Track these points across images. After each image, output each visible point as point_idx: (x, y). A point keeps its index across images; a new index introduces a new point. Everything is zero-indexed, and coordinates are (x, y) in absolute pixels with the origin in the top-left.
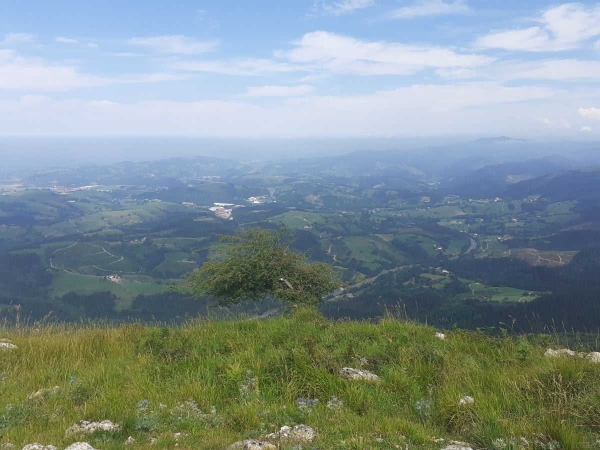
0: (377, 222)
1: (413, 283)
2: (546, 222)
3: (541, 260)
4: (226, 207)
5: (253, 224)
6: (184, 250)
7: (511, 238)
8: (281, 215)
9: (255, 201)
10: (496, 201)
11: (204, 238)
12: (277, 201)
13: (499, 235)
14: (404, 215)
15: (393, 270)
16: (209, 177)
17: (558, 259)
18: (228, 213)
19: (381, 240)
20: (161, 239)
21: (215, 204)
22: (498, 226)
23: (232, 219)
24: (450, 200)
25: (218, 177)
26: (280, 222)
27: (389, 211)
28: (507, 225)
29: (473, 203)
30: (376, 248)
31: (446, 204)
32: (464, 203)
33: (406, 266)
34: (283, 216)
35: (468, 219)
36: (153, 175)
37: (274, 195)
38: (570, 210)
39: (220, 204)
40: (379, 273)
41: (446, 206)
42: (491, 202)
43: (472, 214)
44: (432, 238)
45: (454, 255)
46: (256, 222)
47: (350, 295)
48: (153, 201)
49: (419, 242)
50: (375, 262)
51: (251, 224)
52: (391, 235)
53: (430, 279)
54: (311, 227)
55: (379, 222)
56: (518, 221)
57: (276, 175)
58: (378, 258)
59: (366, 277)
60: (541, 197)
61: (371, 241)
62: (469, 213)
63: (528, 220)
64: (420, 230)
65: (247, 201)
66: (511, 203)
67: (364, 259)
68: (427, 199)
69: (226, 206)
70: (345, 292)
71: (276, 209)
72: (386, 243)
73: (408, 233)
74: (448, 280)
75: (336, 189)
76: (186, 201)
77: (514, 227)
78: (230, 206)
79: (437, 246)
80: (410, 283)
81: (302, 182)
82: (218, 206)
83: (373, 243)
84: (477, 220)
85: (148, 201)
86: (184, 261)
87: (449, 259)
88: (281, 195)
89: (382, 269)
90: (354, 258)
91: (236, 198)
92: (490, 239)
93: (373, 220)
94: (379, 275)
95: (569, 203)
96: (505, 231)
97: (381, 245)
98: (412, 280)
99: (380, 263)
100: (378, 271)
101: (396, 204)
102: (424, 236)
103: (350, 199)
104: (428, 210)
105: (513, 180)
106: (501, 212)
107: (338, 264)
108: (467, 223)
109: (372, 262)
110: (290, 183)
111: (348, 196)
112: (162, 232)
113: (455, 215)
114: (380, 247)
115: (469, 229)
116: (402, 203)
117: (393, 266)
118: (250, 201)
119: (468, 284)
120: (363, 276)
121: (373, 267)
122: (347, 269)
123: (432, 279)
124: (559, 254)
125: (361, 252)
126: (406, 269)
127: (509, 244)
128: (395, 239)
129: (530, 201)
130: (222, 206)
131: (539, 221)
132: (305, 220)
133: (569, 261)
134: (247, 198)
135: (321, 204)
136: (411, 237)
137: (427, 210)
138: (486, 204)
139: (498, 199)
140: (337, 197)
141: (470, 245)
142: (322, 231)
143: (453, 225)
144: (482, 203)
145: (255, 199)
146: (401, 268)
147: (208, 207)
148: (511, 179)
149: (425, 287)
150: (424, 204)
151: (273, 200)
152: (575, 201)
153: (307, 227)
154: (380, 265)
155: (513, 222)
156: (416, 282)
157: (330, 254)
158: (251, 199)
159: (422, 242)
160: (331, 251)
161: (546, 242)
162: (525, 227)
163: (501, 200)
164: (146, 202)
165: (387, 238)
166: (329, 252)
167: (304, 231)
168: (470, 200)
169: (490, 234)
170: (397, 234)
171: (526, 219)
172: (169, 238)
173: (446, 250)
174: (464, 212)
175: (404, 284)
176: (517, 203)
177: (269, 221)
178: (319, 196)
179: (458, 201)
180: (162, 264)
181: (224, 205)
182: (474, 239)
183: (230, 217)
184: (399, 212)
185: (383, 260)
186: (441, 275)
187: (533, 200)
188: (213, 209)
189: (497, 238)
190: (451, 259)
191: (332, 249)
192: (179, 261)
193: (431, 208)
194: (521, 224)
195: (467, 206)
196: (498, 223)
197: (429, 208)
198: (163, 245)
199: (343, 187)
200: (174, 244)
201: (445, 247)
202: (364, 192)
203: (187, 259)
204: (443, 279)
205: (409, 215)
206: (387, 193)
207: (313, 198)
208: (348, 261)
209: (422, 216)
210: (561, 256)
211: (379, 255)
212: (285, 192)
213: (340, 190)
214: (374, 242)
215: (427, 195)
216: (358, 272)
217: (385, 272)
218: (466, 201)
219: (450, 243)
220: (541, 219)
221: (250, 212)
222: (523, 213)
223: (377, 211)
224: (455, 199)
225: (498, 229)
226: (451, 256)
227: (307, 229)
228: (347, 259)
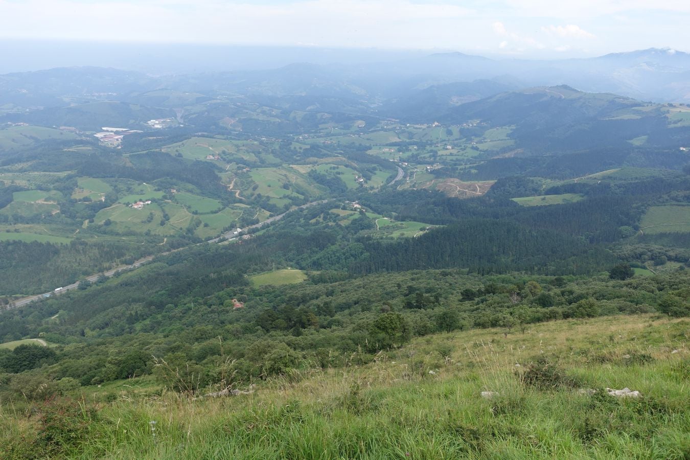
0: (299, 150)
1: (321, 220)
2: (480, 149)
3: (459, 191)
4: (117, 133)
5: (141, 154)
6: (40, 188)
7: (440, 167)
8: (180, 143)
9: (156, 124)
10: (434, 125)
11: (69, 172)
12: (184, 125)
13: (429, 163)
14: (334, 142)
15: (304, 207)
16: (102, 94)
17: (475, 190)
18: (117, 140)
19: (296, 172)
20: (10, 174)
21: (103, 128)
22: (432, 154)
23: (120, 147)
24: (387, 125)
25: (114, 94)
26: (177, 151)
27: (318, 137)
28: (440, 153)
29: (410, 128)
30: (289, 182)
31: (383, 129)
32: (400, 128)
33: (320, 202)
34: (183, 144)
35: (402, 147)
36: (24, 91)
37: (181, 118)
38: (507, 136)
39: (110, 129)
40: (288, 210)
41: (382, 132)
42: (428, 127)
43: (408, 141)
44: (355, 169)
45: (376, 187)
46: (145, 152)
47: (246, 237)
48: (17, 125)
49: (339, 173)
50: (285, 197)
51: (138, 154)
52: (309, 166)
53: (339, 215)
54: (216, 157)
55: (302, 151)
56: (452, 148)
57: (187, 92)
58: (288, 192)
59: (271, 216)
60: (481, 122)
61: (284, 172)
62: (405, 140)
63: (463, 147)
64: (344, 159)
65: (145, 124)
66: (450, 128)
67: (271, 194)
68: (361, 123)
69: (117, 131)
70: (241, 234)
71: (176, 136)
72: (302, 175)
73: (329, 163)
74: (357, 216)
75: (259, 111)
76: (65, 125)
77: (446, 155)
78: (123, 131)
79: (359, 177)
80: (317, 220)
81: (219, 101)
82: (107, 131)
83: (285, 176)
84: (410, 147)
85: (11, 125)
86: (40, 202)
87: (369, 192)
88: (189, 118)
89: (291, 206)
90: (259, 194)
91: (132, 121)
92: (420, 169)
93: (295, 148)
94: (287, 212)
95: (507, 128)
96: (438, 158)
97: (294, 178)
98: (320, 217)
99: (290, 198)
100: (287, 207)
101: (326, 129)
102: (347, 166)
103: (274, 122)
104: (361, 136)
105: (458, 103)
106: (437, 139)
107: (241, 201)
108: (399, 151)
109: (280, 198)
110: (204, 103)
111: (273, 120)
112: (16, 165)
113: (388, 142)
114: (293, 179)
115: (400, 157)
116: (334, 128)
117: (306, 201)
118: (150, 125)
119: (375, 219)
120: (268, 213)
121: (281, 204)
122: (249, 207)
123: (341, 215)
124: (478, 184)
125: (269, 186)
126: (319, 204)
127: (437, 174)
128: (312, 170)
129: (469, 126)
130: (112, 132)
131: (473, 148)
132: (211, 148)
133: (486, 192)
134: (146, 122)
135: (239, 129)
136: (331, 168)
137: (359, 137)
138: (424, 129)
139: (436, 123)
140: (258, 120)
141: (396, 176)
142: (229, 162)
143: (384, 153)
144: (420, 128)
145: (157, 122)
146: (314, 203)
147: (93, 132)
148: (456, 101)
149: (330, 224)
150: (358, 129)
151: (180, 123)
152: (513, 127)
153: (212, 157)
154: (290, 201)
155: (447, 149)
156: (325, 219)
157: (232, 189)
158: (152, 122)
159: (342, 173)
160: (234, 186)
161: (473, 171)
162: (458, 155)
163: (440, 125)
164: (7, 126)
165: (303, 169)
166: (231, 188)
167: (206, 162)
168: (408, 125)
169: (420, 163)
170: (316, 165)
171: (460, 146)
172: (21, 173)
173: (368, 181)
174: (400, 138)
175: (310, 222)
176: (455, 129)
177: (162, 151)
178: (237, 119)
179: (394, 126)
180: (9, 206)
181: (115, 129)
182: (403, 168)
183: (118, 146)
184: (329, 138)
185: (295, 194)
186: (352, 210)
187: (472, 124)
188: (99, 135)
189: (426, 168)
190: (372, 192)
191: (236, 183)
192: (32, 202)
193: (364, 134)
194: (454, 151)
195: (403, 132)
196: (431, 151)
197: (362, 134)
198: (12, 183)
199: (268, 108)
200: (29, 181)
201: (368, 178)
202: (292, 115)
203: (44, 199)
204: (351, 215)
205: (339, 142)
206: (319, 115)
207: (229, 122)
208: (253, 198)
209: (353, 143)
210: (479, 187)
211: (291, 189)
212: (194, 114)
213: (263, 112)
214: (287, 174)
215: (361, 118)
216: (263, 210)
217: (294, 208)
218: (403, 126)
219: (375, 174)
220: (474, 146)
221: (144, 139)
222: (460, 139)
223: (304, 138)
224: (392, 124)
225: (430, 157)
226: (372, 188)
227: (211, 160)
228: (252, 195)
